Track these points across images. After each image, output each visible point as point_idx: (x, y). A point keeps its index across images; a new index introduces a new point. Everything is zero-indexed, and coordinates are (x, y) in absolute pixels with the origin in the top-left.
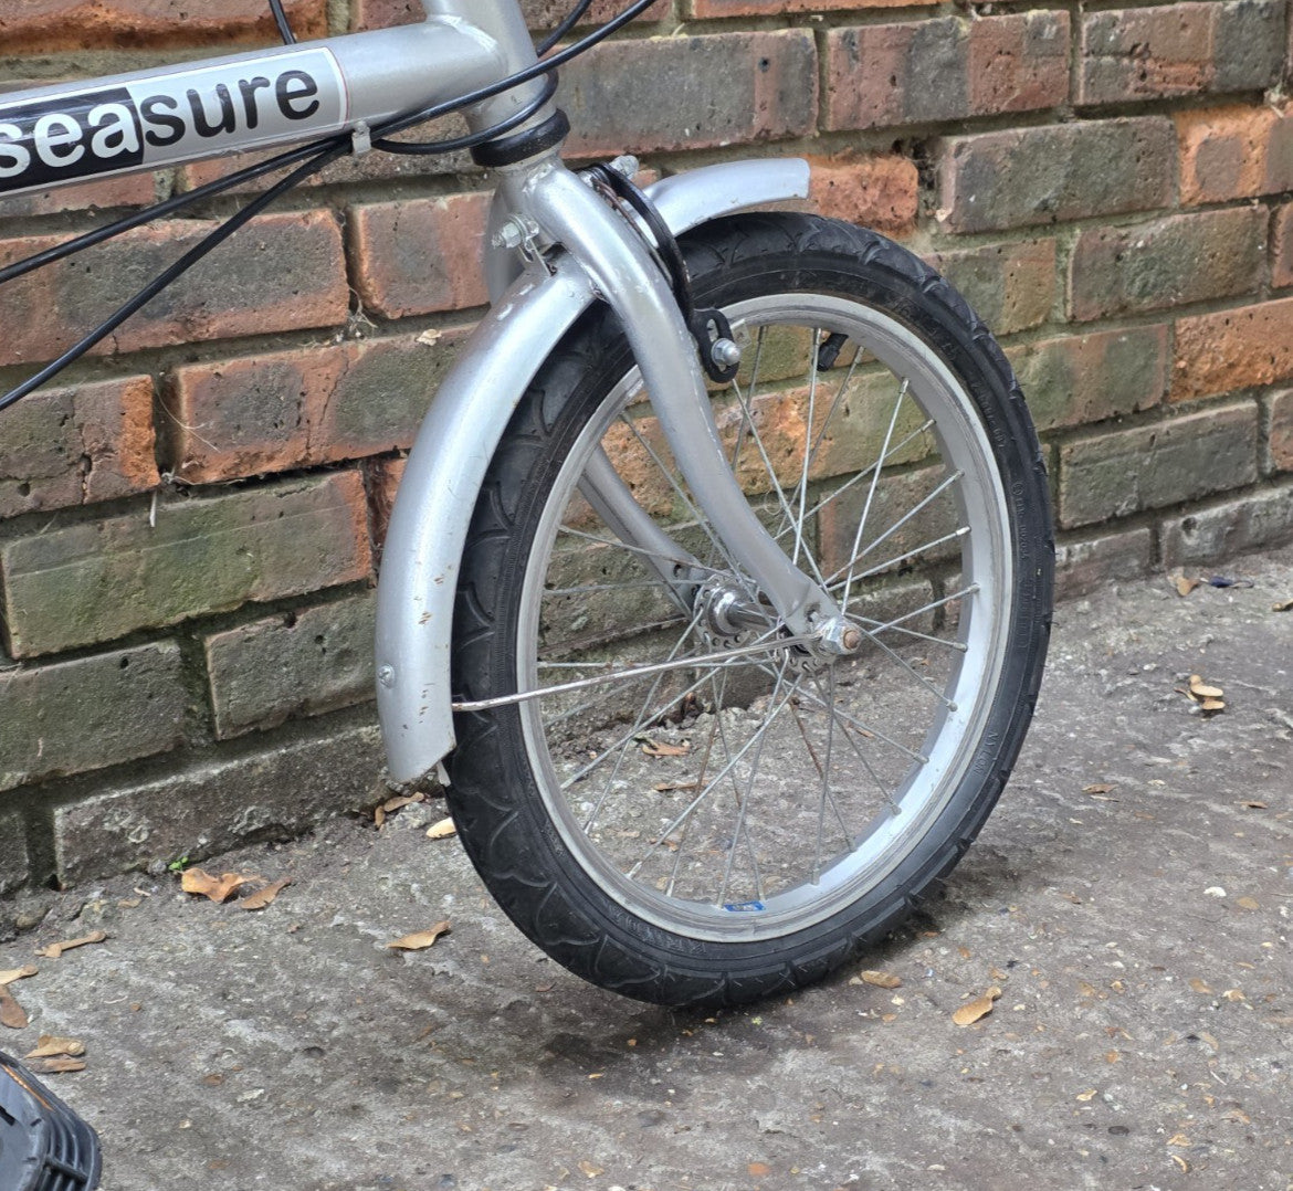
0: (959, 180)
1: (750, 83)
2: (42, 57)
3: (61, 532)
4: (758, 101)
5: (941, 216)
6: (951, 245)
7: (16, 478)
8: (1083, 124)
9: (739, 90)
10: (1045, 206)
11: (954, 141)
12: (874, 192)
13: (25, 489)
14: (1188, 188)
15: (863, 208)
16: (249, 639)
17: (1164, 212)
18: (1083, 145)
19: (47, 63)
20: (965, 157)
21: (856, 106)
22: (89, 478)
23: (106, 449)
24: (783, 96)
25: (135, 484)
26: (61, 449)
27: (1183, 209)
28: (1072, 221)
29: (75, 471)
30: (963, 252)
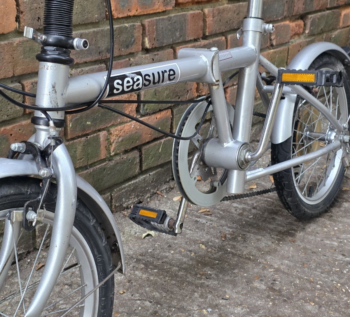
0: (311, 24)
1: (284, 6)
2: (187, 7)
3: (182, 107)
4: (285, 10)
5: (307, 32)
6: (307, 38)
7: (178, 96)
8: (328, 12)
9: (283, 8)
10: (322, 29)
11: (310, 16)
12: (298, 27)
13: (179, 98)
14: (341, 24)
15: (296, 31)
16: (206, 127)
17: (337, 29)
18: (328, 16)
19: (188, 8)
20: (312, 19)
21: (298, 10)
22: (188, 95)
23: (191, 89)
24: (288, 8)
25: (194, 96)
26: (185, 90)
27: (340, 28)
28: (325, 32)
29: (186, 94)
30: (309, 39)
